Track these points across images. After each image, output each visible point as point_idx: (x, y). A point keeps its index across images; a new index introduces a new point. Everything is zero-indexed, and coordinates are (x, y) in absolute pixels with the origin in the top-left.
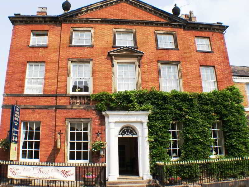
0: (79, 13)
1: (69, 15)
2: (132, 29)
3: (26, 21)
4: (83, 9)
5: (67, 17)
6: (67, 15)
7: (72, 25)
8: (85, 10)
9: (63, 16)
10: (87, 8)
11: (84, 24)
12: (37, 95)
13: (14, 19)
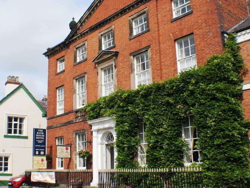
0: (77, 30)
1: (71, 36)
2: (111, 27)
3: (53, 53)
4: (78, 25)
5: (71, 38)
6: (70, 36)
7: (75, 44)
8: (80, 24)
9: (68, 39)
10: (81, 22)
11: (82, 38)
12: (61, 114)
13: (48, 54)
